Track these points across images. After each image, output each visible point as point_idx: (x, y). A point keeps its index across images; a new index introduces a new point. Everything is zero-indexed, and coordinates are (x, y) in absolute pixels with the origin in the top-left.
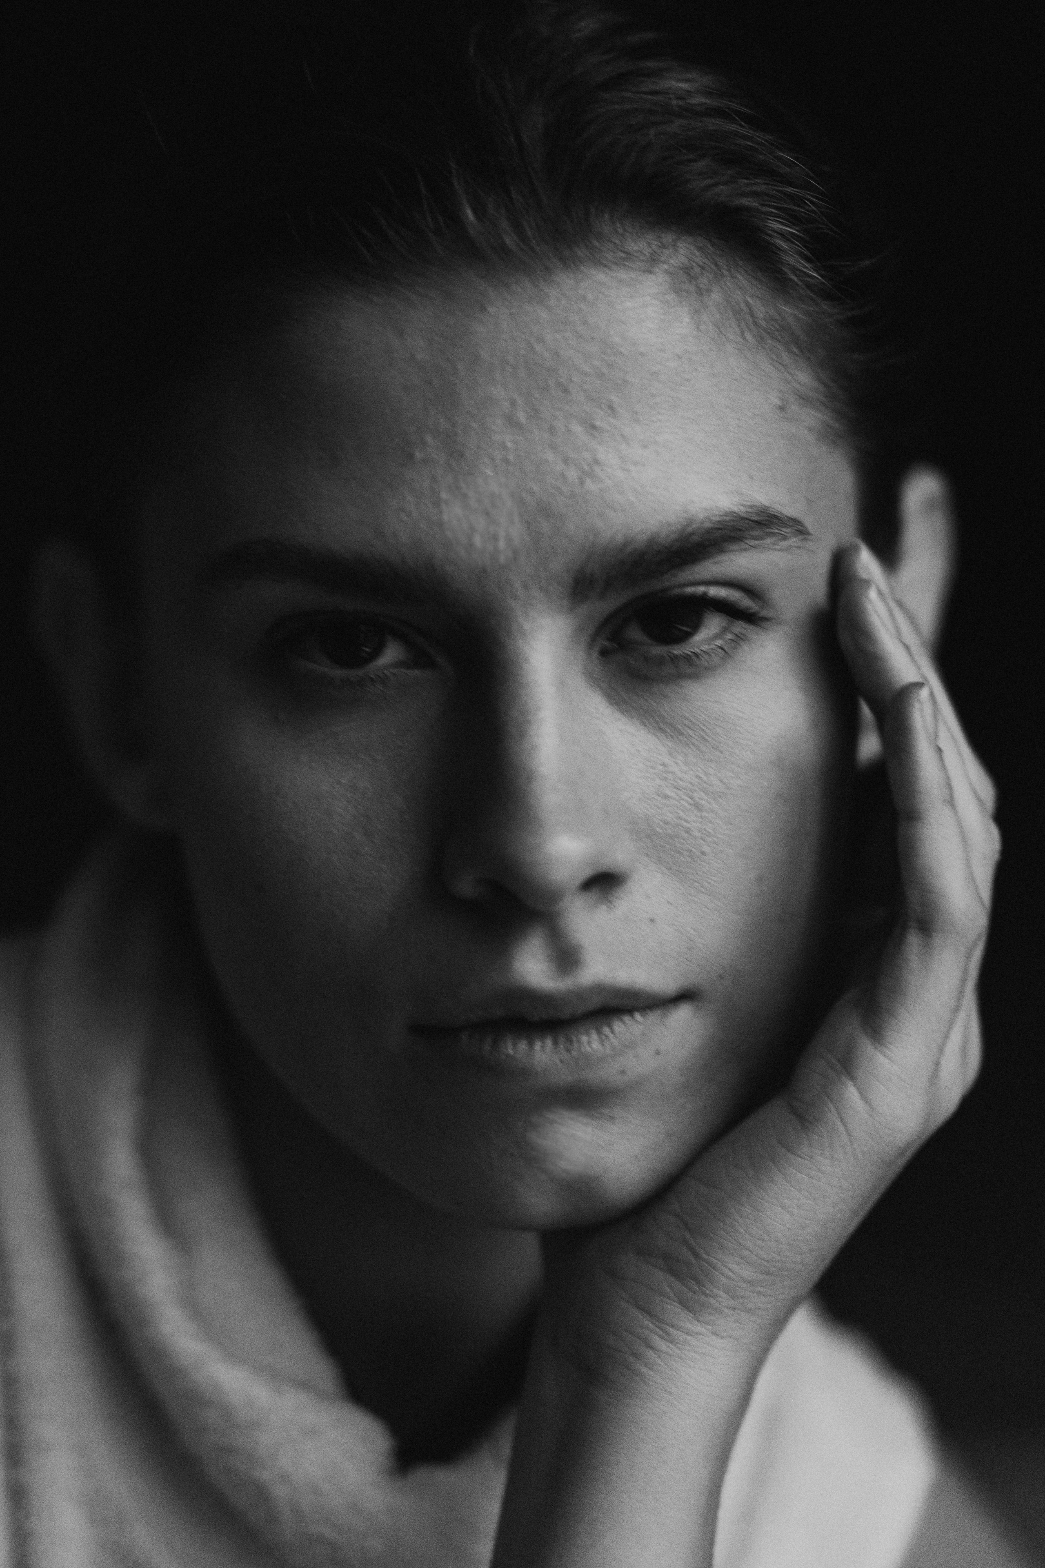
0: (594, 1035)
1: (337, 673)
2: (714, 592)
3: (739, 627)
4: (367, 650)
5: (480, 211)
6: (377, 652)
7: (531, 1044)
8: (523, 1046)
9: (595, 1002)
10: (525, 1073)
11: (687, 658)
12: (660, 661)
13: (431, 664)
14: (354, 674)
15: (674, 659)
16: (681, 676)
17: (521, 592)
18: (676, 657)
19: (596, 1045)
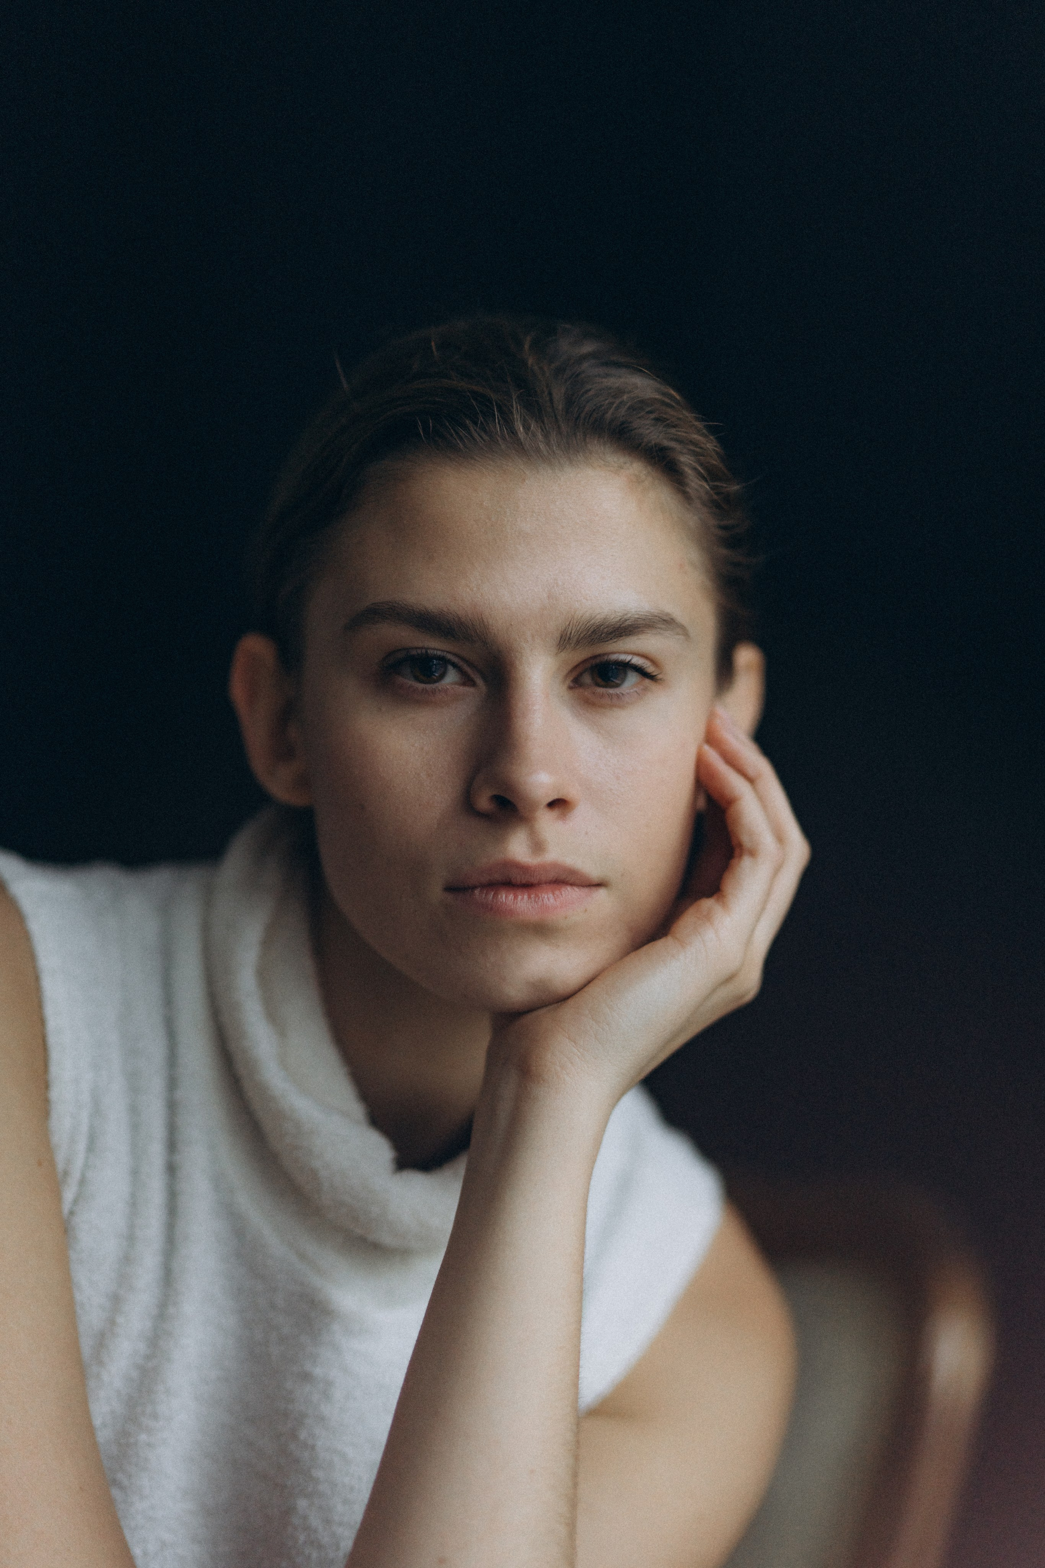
0: (551, 895)
1: (421, 686)
2: (637, 661)
3: (647, 682)
4: (437, 675)
5: (527, 428)
6: (442, 676)
7: (516, 897)
8: (511, 897)
9: (552, 875)
10: (511, 912)
11: (618, 696)
12: (602, 696)
13: (473, 684)
14: (429, 687)
15: (610, 696)
16: (612, 706)
17: (530, 639)
18: (612, 695)
19: (552, 900)
